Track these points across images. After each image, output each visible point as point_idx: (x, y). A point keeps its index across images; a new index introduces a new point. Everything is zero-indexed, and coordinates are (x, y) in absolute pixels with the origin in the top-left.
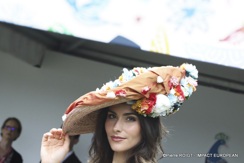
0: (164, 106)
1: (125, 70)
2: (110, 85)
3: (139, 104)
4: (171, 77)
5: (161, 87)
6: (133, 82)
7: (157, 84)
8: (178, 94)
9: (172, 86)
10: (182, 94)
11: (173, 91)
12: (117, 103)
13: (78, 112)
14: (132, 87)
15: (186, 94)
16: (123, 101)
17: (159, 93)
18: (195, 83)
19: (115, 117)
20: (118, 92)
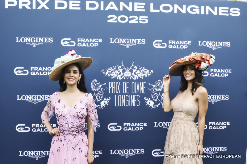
0: (204, 66)
1: (192, 52)
2: (187, 57)
3: (195, 64)
4: (207, 57)
5: (203, 60)
6: (194, 56)
7: (202, 58)
9: (207, 60)
10: (210, 63)
11: (207, 62)
12: (189, 63)
13: (175, 66)
14: (194, 58)
15: (211, 64)
16: (191, 63)
17: (202, 62)
18: (214, 61)
19: (186, 70)
20: (189, 59)
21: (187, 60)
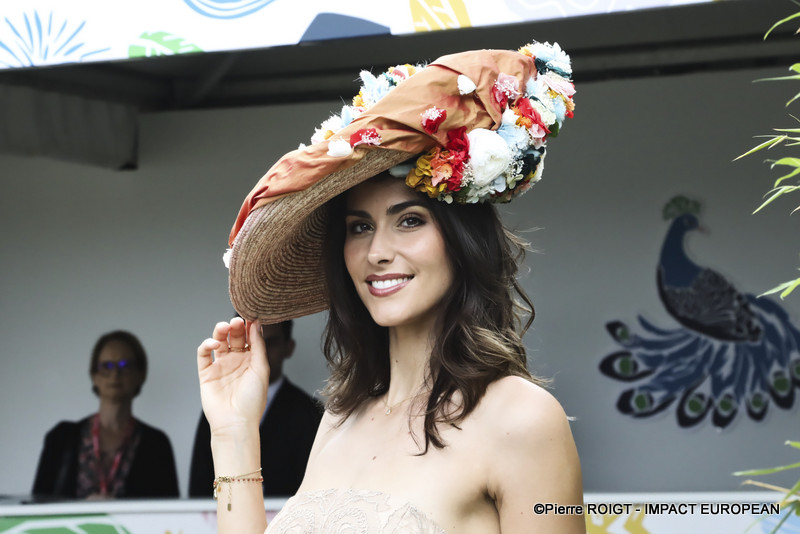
0: (493, 158)
1: (365, 75)
2: (332, 123)
3: (423, 166)
4: (494, 76)
5: (474, 108)
6: (388, 103)
7: (462, 100)
8: (527, 121)
9: (506, 101)
10: (536, 120)
11: (510, 116)
12: (364, 174)
13: (263, 226)
14: (394, 115)
15: (548, 119)
17: (472, 126)
18: (567, 87)
19: (368, 226)
20: (356, 137)
21: (341, 149)
